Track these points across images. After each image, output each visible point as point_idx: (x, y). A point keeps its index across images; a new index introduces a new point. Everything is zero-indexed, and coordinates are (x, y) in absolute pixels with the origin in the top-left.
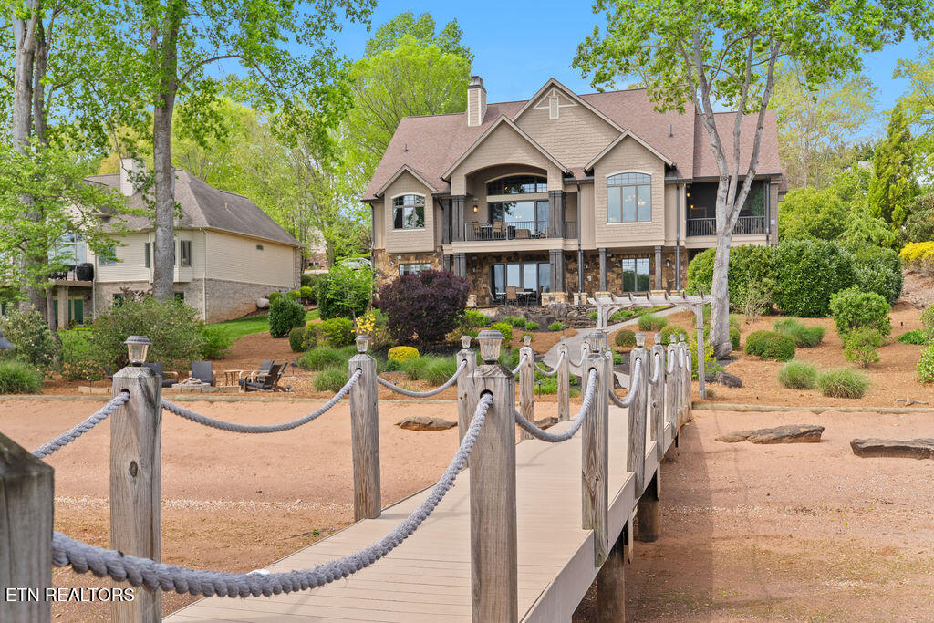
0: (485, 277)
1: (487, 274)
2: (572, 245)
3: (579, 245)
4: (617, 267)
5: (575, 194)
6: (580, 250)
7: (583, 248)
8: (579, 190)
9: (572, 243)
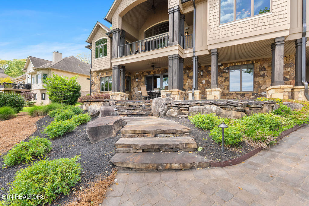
0: (142, 84)
1: (143, 82)
2: (188, 53)
3: (194, 52)
4: (225, 72)
5: (191, 13)
6: (195, 56)
7: (197, 54)
8: (195, 7)
9: (188, 52)
